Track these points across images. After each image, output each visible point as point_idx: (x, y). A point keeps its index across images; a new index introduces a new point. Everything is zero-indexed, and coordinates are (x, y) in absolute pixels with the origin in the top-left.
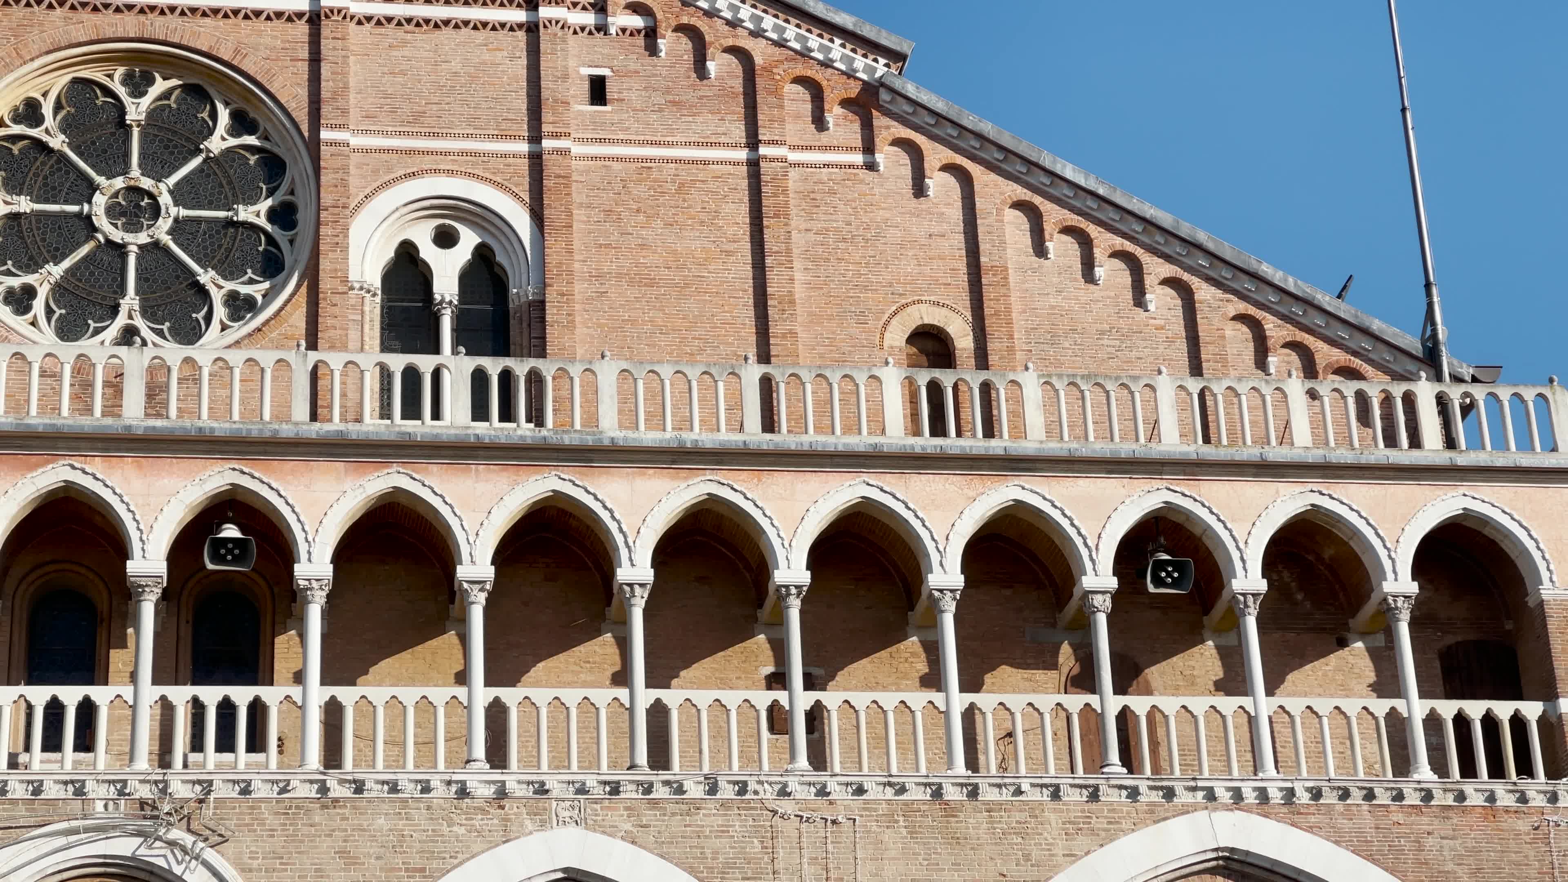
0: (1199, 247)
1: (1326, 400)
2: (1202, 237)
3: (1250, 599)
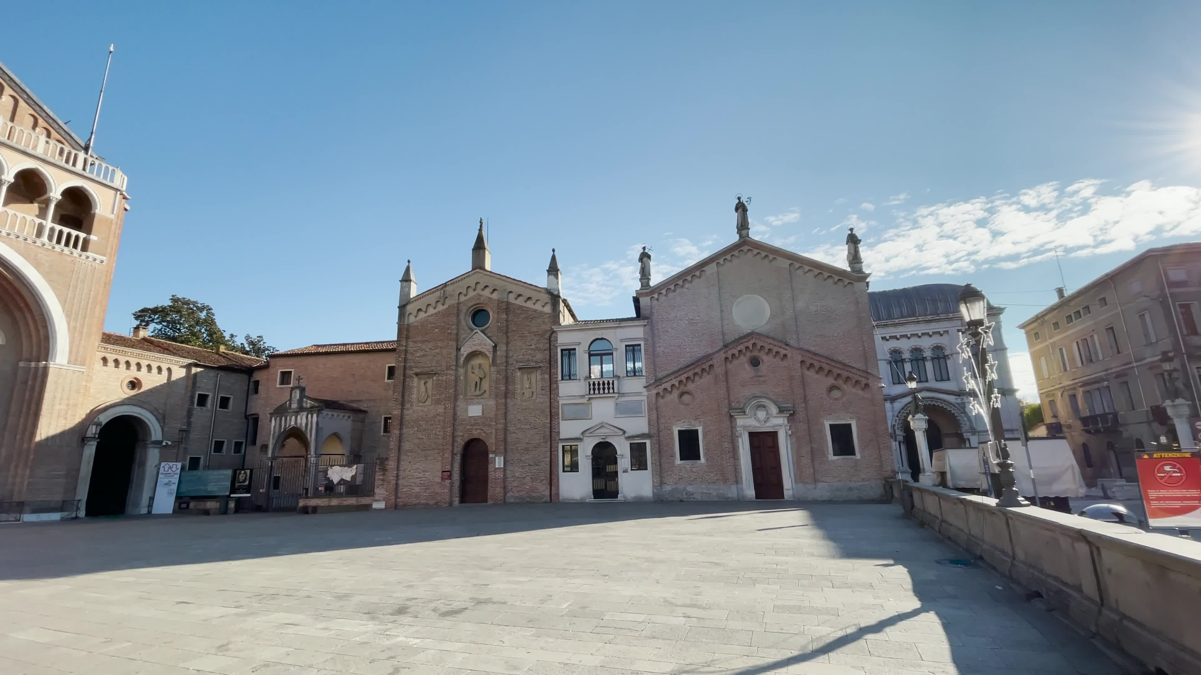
0: (26, 93)
1: (51, 145)
2: (28, 90)
3: (7, 182)
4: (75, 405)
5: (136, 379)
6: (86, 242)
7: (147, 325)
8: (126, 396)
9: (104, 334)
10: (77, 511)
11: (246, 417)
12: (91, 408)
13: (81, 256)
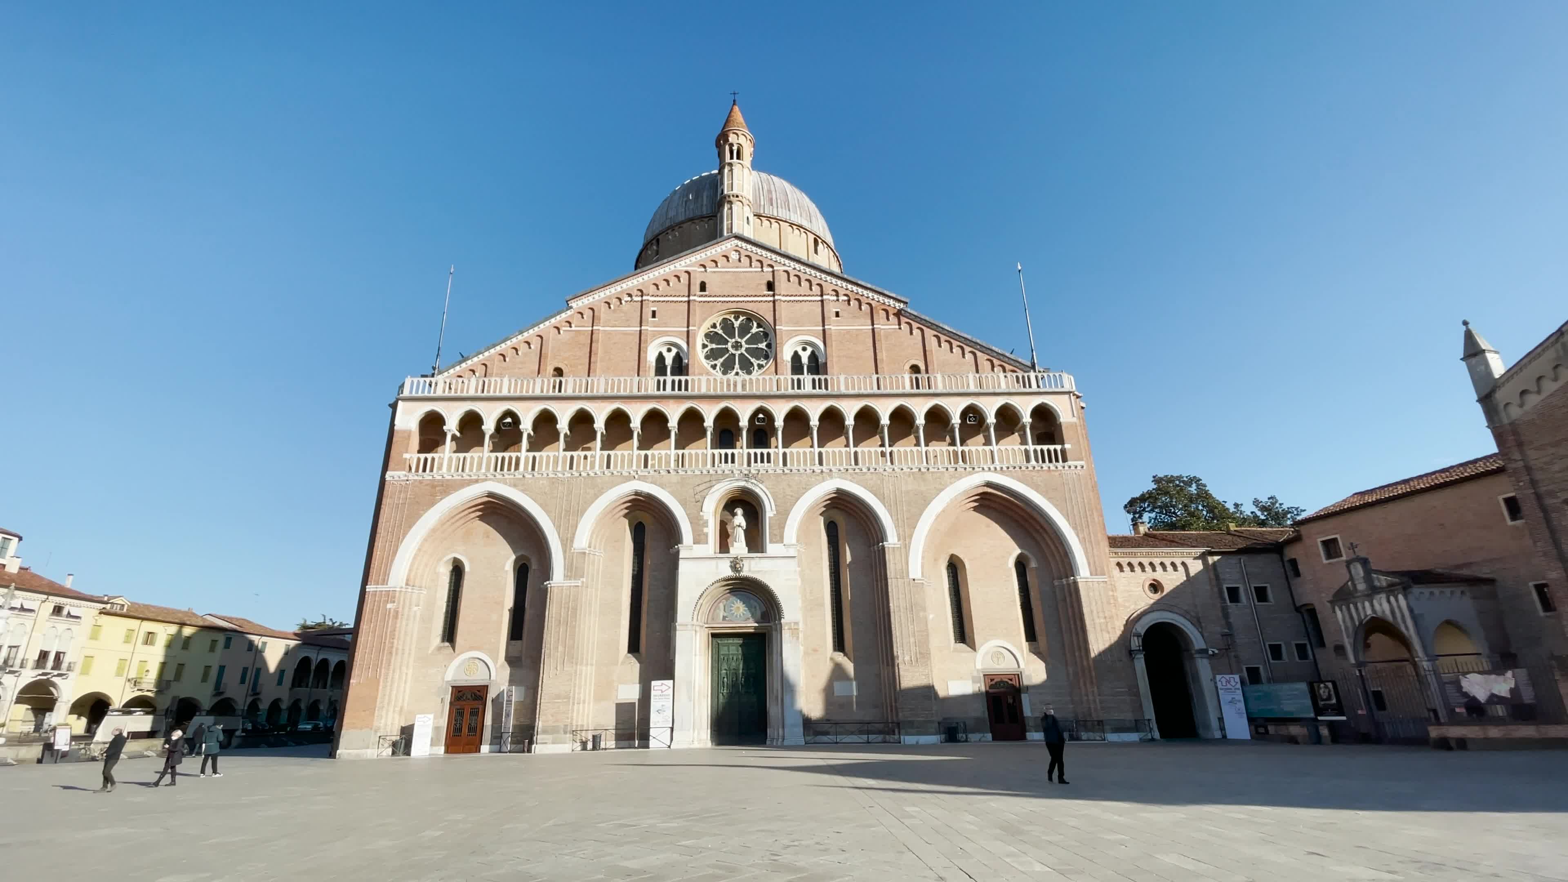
0: (978, 344)
1: (1009, 378)
3: (992, 424)
4: (1111, 617)
5: (1154, 580)
6: (1063, 452)
7: (1141, 517)
8: (1152, 601)
9: (1109, 538)
10: (1151, 732)
11: (1298, 609)
12: (1126, 618)
13: (1064, 467)
